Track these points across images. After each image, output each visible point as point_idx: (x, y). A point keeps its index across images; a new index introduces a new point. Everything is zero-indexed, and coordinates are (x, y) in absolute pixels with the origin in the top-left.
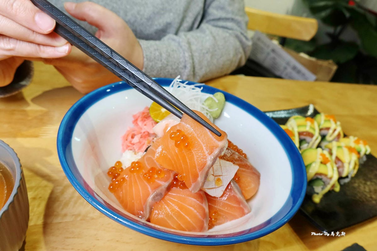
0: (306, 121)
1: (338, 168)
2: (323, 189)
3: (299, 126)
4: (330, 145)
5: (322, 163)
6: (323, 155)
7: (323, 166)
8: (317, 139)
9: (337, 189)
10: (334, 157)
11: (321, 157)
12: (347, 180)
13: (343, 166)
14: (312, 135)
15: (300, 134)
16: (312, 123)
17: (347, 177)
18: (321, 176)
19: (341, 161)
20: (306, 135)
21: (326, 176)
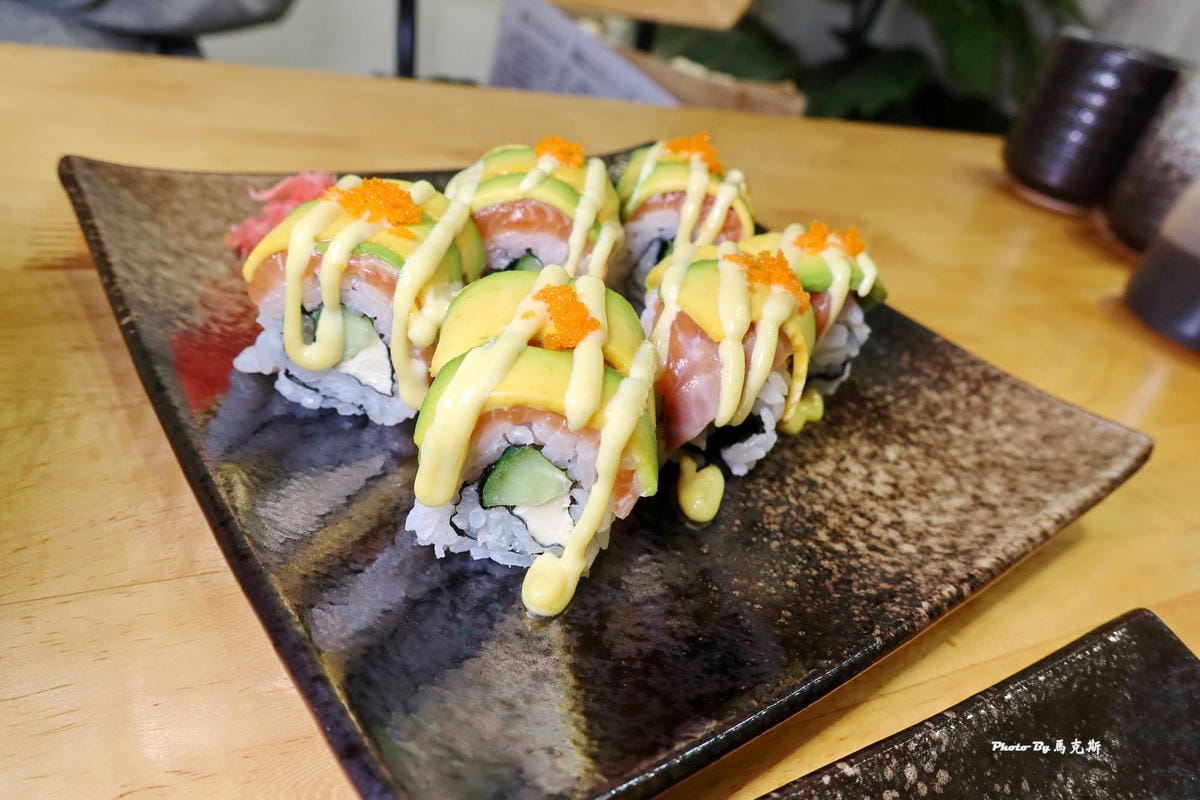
17: (751, 425)
18: (529, 425)
19: (704, 335)
20: (523, 225)
21: (558, 417)
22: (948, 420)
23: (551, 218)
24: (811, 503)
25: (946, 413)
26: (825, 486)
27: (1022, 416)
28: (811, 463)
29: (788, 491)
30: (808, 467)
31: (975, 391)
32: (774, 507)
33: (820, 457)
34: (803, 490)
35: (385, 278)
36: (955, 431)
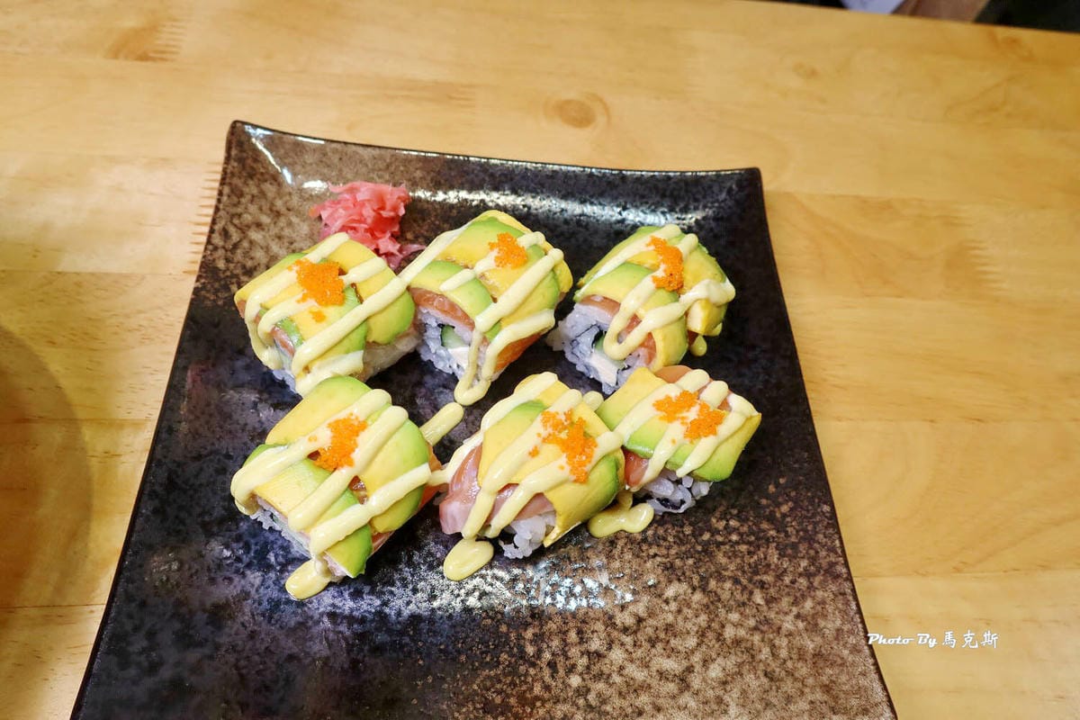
22: (762, 585)
25: (768, 578)
27: (822, 623)
31: (808, 575)
36: (758, 598)
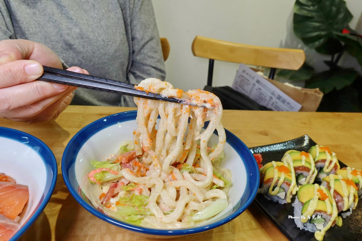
0: (301, 155)
1: (337, 203)
2: (324, 226)
3: (294, 161)
4: (327, 179)
5: (319, 199)
6: (320, 191)
7: (321, 202)
8: (313, 173)
9: (340, 223)
10: (332, 191)
11: (318, 193)
12: (348, 214)
13: (342, 200)
14: (308, 170)
15: (296, 169)
16: (307, 157)
17: (348, 210)
18: (321, 213)
19: (340, 195)
20: (302, 170)
21: (325, 212)
23: (307, 169)
24: (358, 224)
26: (360, 221)
28: (357, 216)
29: (353, 221)
30: (356, 217)
32: (352, 225)
33: (358, 215)
34: (356, 221)
35: (289, 184)
